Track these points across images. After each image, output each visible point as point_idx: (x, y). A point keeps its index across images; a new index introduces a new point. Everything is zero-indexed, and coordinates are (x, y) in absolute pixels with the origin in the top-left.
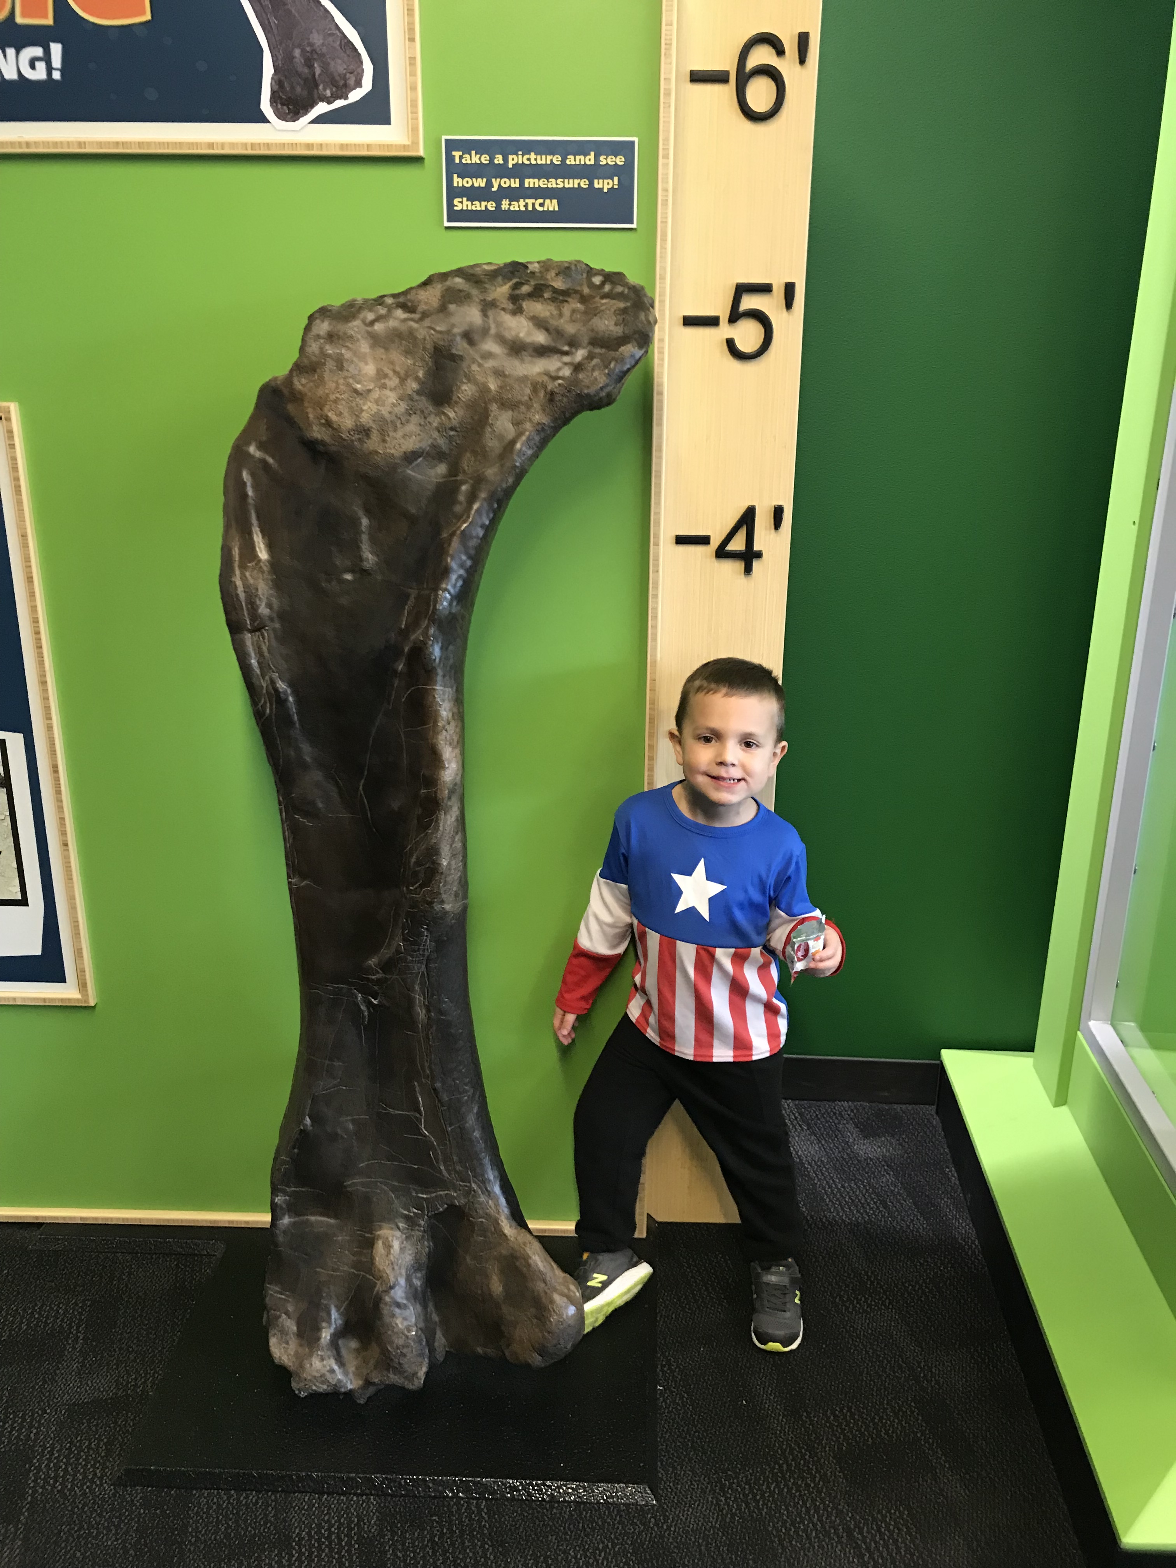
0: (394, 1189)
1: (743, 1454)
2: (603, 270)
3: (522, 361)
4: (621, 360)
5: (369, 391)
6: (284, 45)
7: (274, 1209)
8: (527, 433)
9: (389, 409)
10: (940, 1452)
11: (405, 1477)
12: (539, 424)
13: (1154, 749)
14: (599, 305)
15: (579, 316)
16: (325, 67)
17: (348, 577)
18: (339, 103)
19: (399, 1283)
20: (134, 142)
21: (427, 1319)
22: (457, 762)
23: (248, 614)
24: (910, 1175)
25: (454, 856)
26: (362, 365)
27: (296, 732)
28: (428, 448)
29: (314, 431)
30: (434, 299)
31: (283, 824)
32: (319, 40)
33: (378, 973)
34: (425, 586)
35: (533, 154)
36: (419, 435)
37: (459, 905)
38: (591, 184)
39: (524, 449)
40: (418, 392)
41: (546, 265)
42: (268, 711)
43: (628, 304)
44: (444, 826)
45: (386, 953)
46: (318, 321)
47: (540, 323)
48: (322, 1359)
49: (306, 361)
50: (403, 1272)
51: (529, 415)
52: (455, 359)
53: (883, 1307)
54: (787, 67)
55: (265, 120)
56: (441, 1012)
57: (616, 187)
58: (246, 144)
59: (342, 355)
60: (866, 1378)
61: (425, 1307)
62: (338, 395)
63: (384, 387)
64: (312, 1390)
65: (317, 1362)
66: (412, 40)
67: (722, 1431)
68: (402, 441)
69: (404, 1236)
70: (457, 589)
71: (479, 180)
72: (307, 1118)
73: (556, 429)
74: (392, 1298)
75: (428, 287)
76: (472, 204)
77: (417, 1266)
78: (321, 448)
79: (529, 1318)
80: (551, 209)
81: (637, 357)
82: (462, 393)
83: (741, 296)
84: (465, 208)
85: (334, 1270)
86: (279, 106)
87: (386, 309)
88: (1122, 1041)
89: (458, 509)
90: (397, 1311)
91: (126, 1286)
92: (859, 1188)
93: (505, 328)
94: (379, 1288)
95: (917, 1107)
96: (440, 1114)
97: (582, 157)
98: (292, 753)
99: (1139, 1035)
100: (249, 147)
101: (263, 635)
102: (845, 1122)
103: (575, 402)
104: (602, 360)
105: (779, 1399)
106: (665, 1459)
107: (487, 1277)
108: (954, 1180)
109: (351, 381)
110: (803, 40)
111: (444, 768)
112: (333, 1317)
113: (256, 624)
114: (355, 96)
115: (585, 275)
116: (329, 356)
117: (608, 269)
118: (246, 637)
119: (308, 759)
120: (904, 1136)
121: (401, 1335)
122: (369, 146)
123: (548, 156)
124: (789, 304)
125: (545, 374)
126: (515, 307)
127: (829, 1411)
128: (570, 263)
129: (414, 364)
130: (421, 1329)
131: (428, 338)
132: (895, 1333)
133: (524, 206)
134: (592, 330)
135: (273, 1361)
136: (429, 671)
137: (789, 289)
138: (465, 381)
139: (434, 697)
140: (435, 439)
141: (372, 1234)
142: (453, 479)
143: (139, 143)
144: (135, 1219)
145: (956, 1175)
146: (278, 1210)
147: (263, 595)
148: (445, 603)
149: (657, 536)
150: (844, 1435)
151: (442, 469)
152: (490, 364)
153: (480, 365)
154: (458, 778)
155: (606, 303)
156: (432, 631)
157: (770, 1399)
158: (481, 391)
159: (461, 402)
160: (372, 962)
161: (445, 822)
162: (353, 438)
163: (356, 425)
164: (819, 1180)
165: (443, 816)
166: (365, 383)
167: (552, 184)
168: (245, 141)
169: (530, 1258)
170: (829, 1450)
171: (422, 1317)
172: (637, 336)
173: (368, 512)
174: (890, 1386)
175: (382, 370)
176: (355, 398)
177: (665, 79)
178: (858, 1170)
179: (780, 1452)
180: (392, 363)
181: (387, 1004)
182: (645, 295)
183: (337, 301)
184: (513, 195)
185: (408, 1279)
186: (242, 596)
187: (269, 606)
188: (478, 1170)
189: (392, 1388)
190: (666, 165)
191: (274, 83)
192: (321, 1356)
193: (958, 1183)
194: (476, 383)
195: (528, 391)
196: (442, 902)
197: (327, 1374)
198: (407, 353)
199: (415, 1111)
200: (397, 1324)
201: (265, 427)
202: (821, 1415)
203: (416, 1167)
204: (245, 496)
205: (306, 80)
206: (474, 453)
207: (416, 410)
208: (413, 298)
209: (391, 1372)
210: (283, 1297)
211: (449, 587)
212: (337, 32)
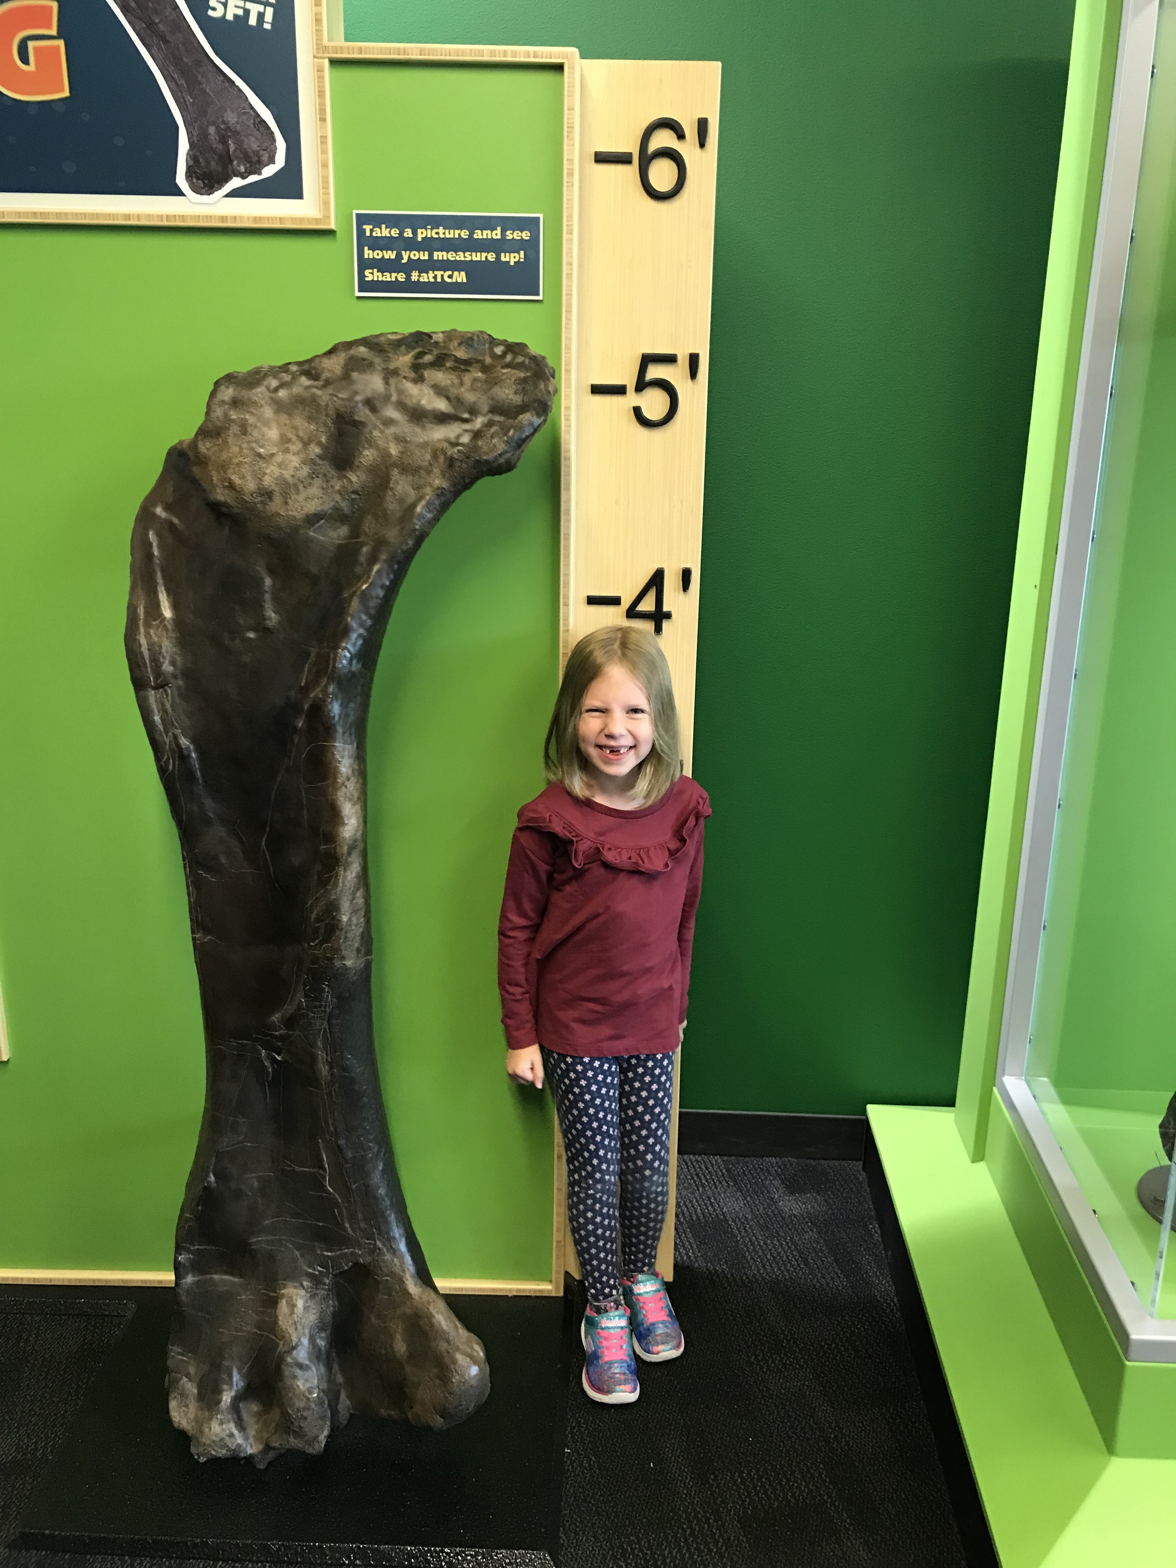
0: (299, 1247)
1: (647, 1519)
2: (506, 341)
3: (423, 428)
4: (520, 428)
5: (273, 455)
6: (199, 123)
7: (178, 1269)
8: (428, 497)
9: (292, 473)
10: (845, 1515)
11: (301, 1543)
12: (438, 488)
13: (1059, 807)
14: (500, 374)
15: (479, 385)
16: (239, 144)
17: (251, 635)
18: (253, 178)
19: (302, 1344)
20: (52, 213)
21: (330, 1380)
22: (358, 819)
23: (152, 671)
24: (833, 1232)
25: (355, 912)
26: (265, 429)
27: (200, 788)
28: (330, 512)
29: (218, 493)
30: (337, 367)
31: (186, 879)
32: (233, 118)
33: (281, 1029)
34: (325, 645)
35: (441, 228)
36: (321, 498)
37: (361, 963)
38: (498, 257)
39: (424, 512)
40: (321, 457)
41: (450, 335)
42: (171, 767)
43: (529, 374)
44: (343, 882)
45: (289, 1009)
46: (223, 387)
47: (440, 391)
48: (222, 1423)
49: (210, 425)
50: (307, 1331)
51: (430, 480)
52: (358, 425)
53: (798, 1367)
54: (688, 150)
55: (180, 193)
56: (344, 1069)
57: (522, 260)
58: (162, 216)
59: (246, 420)
60: (776, 1439)
61: (329, 1367)
62: (241, 459)
63: (287, 451)
64: (211, 1454)
65: (216, 1426)
66: (323, 120)
67: (627, 1495)
68: (303, 504)
69: (309, 1295)
70: (357, 648)
71: (390, 252)
72: (212, 1176)
73: (457, 494)
74: (295, 1359)
75: (332, 356)
76: (383, 276)
77: (321, 1326)
78: (224, 510)
79: (432, 1380)
80: (459, 280)
81: (536, 425)
82: (364, 458)
83: (646, 367)
84: (375, 279)
85: (237, 1330)
86: (195, 180)
87: (290, 376)
88: (1034, 1097)
89: (358, 570)
90: (299, 1372)
91: (33, 1348)
92: (781, 1245)
93: (406, 396)
94: (281, 1348)
95: (844, 1163)
96: (345, 1172)
97: (489, 232)
98: (195, 809)
99: (1051, 1091)
100: (165, 219)
101: (166, 691)
102: (772, 1178)
103: (475, 468)
104: (502, 428)
105: (688, 1462)
106: (567, 1524)
107: (392, 1337)
108: (877, 1237)
109: (254, 445)
110: (702, 125)
111: (344, 824)
112: (234, 1379)
113: (159, 681)
114: (268, 171)
115: (487, 346)
116: (233, 421)
117: (511, 339)
118: (150, 694)
119: (211, 815)
120: (829, 1193)
121: (302, 1397)
122: (281, 219)
123: (456, 231)
124: (693, 374)
125: (445, 440)
126: (417, 376)
127: (737, 1474)
128: (473, 334)
129: (317, 430)
130: (323, 1391)
131: (330, 405)
132: (808, 1393)
133: (433, 277)
134: (492, 399)
135: (173, 1426)
136: (329, 728)
137: (694, 360)
138: (366, 446)
139: (333, 753)
140: (337, 502)
141: (276, 1292)
142: (354, 540)
143: (57, 213)
144: (46, 1279)
145: (879, 1232)
146: (181, 1269)
147: (167, 652)
148: (344, 662)
149: (567, 597)
150: (750, 1499)
151: (344, 530)
152: (391, 430)
153: (381, 432)
154: (359, 834)
155: (507, 373)
156: (331, 688)
157: (678, 1462)
158: (383, 457)
159: (363, 466)
160: (276, 1018)
161: (345, 878)
162: (256, 500)
163: (259, 489)
164: (742, 1237)
165: (342, 873)
166: (269, 448)
167: (460, 257)
168: (160, 213)
169: (433, 1316)
170: (734, 1514)
171: (325, 1378)
172: (536, 405)
173: (271, 572)
174: (800, 1448)
175: (285, 435)
176: (258, 462)
177: (568, 160)
178: (782, 1227)
179: (684, 1517)
180: (295, 428)
181: (290, 1061)
182: (546, 365)
183: (243, 367)
184: (423, 267)
185: (312, 1340)
186: (146, 654)
187: (173, 663)
188: (383, 1228)
189: (293, 1453)
190: (570, 241)
191: (189, 159)
192: (221, 1420)
193: (880, 1239)
194: (377, 448)
195: (428, 457)
196: (343, 958)
197: (227, 1438)
198: (310, 419)
199: (319, 1168)
200: (298, 1386)
201: (172, 489)
202: (728, 1478)
203: (321, 1224)
204: (150, 556)
205: (220, 157)
206: (376, 516)
207: (318, 473)
208: (317, 366)
209: (292, 1437)
210: (185, 1358)
211: (349, 646)
212: (251, 111)
